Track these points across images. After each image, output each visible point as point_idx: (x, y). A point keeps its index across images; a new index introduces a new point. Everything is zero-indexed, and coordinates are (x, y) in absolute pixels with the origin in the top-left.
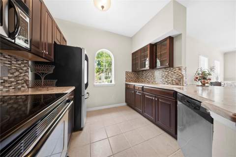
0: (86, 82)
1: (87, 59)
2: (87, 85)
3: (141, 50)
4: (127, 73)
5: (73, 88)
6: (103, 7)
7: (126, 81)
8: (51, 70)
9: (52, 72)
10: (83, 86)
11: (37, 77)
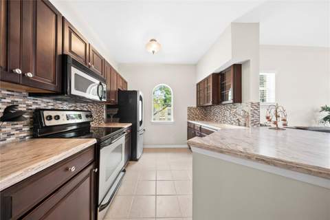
0: (140, 120)
1: (141, 99)
2: (141, 122)
3: (204, 81)
4: (189, 109)
5: (130, 124)
6: (153, 52)
7: (189, 119)
8: (115, 111)
9: (116, 113)
10: (138, 123)
11: (108, 116)
